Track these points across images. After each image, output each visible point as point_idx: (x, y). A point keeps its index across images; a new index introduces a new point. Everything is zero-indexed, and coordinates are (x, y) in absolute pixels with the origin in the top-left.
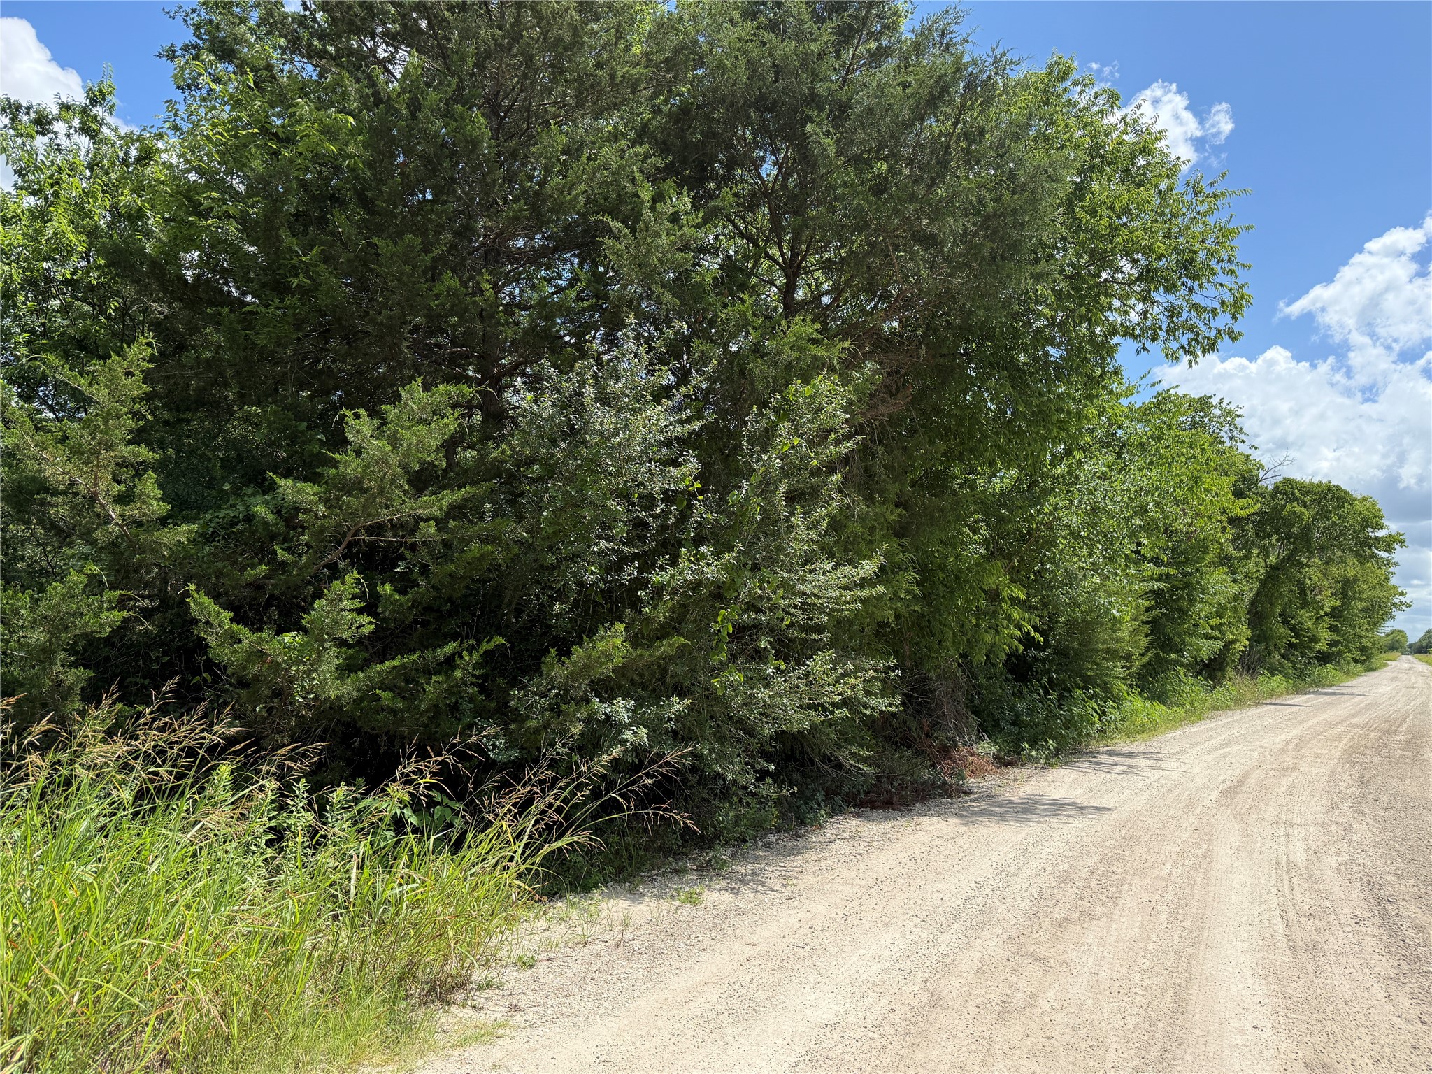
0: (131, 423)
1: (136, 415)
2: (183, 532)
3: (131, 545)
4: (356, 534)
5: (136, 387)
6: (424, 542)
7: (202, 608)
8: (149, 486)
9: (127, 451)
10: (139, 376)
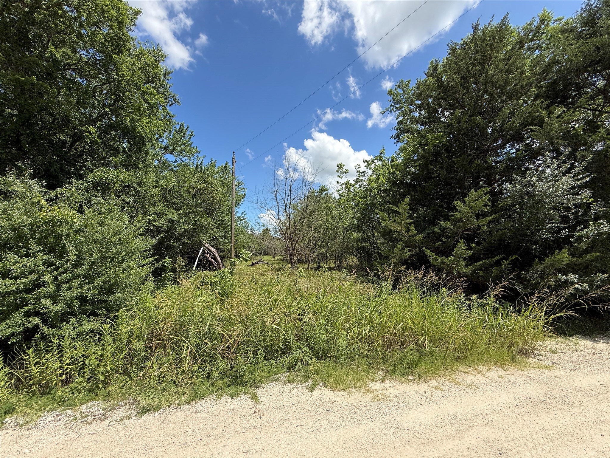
0: (407, 215)
1: (408, 213)
2: (421, 236)
3: (410, 241)
4: (463, 232)
5: (407, 207)
6: (483, 232)
7: (428, 253)
8: (412, 227)
9: (407, 221)
10: (407, 205)
